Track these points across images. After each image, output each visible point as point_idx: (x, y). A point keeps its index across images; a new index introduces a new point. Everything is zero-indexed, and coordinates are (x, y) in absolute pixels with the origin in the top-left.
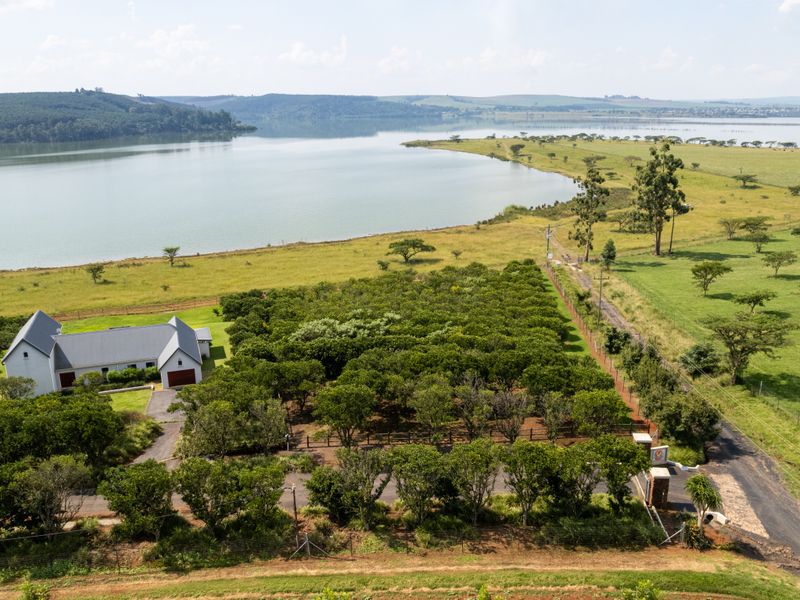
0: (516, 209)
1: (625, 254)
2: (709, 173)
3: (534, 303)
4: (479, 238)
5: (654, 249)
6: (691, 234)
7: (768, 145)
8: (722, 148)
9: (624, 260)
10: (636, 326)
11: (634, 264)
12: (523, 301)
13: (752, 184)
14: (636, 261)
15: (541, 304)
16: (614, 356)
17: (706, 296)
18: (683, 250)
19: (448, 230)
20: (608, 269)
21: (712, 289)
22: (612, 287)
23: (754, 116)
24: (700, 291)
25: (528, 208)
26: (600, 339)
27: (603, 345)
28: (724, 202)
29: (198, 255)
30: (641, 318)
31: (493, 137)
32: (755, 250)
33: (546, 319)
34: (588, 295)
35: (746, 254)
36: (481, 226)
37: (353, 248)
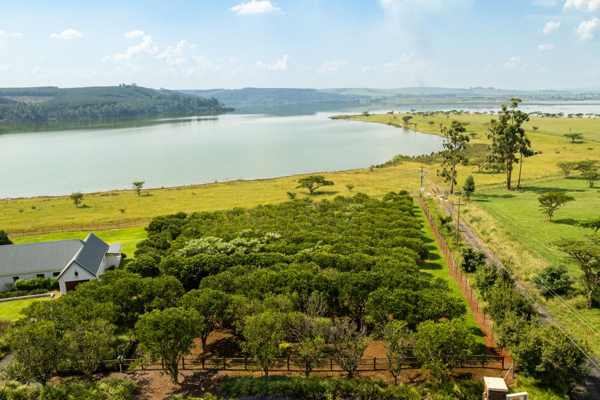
0: (402, 157)
1: (483, 188)
2: (546, 133)
3: (400, 225)
4: (372, 177)
5: (506, 185)
6: (535, 175)
7: (588, 116)
8: (554, 119)
9: (481, 193)
10: (491, 246)
11: (490, 196)
12: (391, 224)
13: (579, 140)
14: (492, 194)
15: (406, 226)
16: (470, 275)
17: (551, 221)
18: (528, 186)
19: (349, 172)
20: (469, 199)
21: (556, 215)
22: (471, 213)
23: (575, 99)
24: (546, 217)
25: (411, 157)
26: (458, 258)
27: (460, 264)
28: (558, 153)
29: (163, 188)
30: (496, 239)
31: (392, 113)
32: (588, 185)
33: (409, 240)
34: (450, 219)
35: (582, 189)
36: (374, 169)
37: (275, 184)
